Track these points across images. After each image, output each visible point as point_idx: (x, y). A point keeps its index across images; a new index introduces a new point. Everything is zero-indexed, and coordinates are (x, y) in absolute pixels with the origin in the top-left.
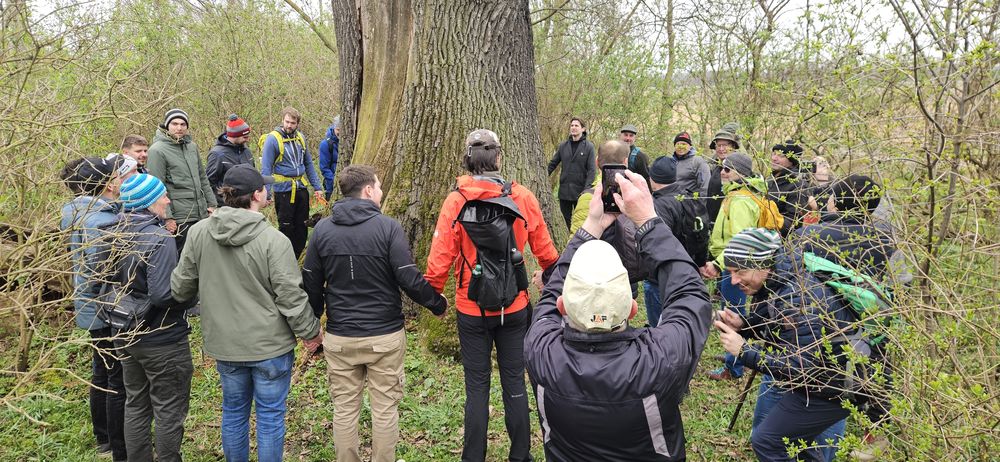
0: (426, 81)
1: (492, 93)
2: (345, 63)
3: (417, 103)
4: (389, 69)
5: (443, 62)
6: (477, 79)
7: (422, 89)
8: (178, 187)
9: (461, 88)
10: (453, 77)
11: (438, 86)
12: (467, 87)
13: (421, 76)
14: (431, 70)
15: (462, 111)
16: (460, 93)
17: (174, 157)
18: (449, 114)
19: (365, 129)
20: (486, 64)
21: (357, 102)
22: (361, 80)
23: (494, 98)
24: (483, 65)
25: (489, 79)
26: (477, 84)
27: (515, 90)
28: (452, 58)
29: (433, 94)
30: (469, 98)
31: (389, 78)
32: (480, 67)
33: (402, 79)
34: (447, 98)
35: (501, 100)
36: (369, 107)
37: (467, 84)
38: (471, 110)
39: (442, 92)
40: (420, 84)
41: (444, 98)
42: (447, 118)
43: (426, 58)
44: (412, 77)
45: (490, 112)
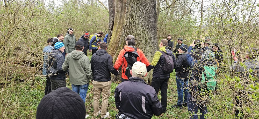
0: (128, 24)
1: (144, 27)
2: (110, 19)
3: (125, 29)
4: (120, 21)
5: (133, 19)
6: (141, 24)
7: (127, 26)
8: (71, 46)
9: (136, 26)
10: (135, 23)
11: (131, 25)
12: (138, 26)
13: (127, 22)
14: (129, 21)
15: (136, 31)
16: (136, 27)
17: (70, 39)
18: (133, 32)
19: (113, 34)
20: (143, 20)
21: (112, 28)
22: (113, 23)
23: (145, 28)
24: (142, 20)
25: (143, 24)
26: (140, 25)
27: (150, 27)
28: (135, 18)
29: (130, 27)
30: (138, 28)
31: (120, 23)
32: (141, 21)
33: (123, 23)
34: (133, 28)
35: (146, 29)
36: (115, 29)
37: (138, 25)
38: (138, 31)
39: (132, 27)
40: (127, 24)
41: (132, 28)
42: (132, 33)
43: (129, 18)
44: (125, 23)
45: (143, 32)
